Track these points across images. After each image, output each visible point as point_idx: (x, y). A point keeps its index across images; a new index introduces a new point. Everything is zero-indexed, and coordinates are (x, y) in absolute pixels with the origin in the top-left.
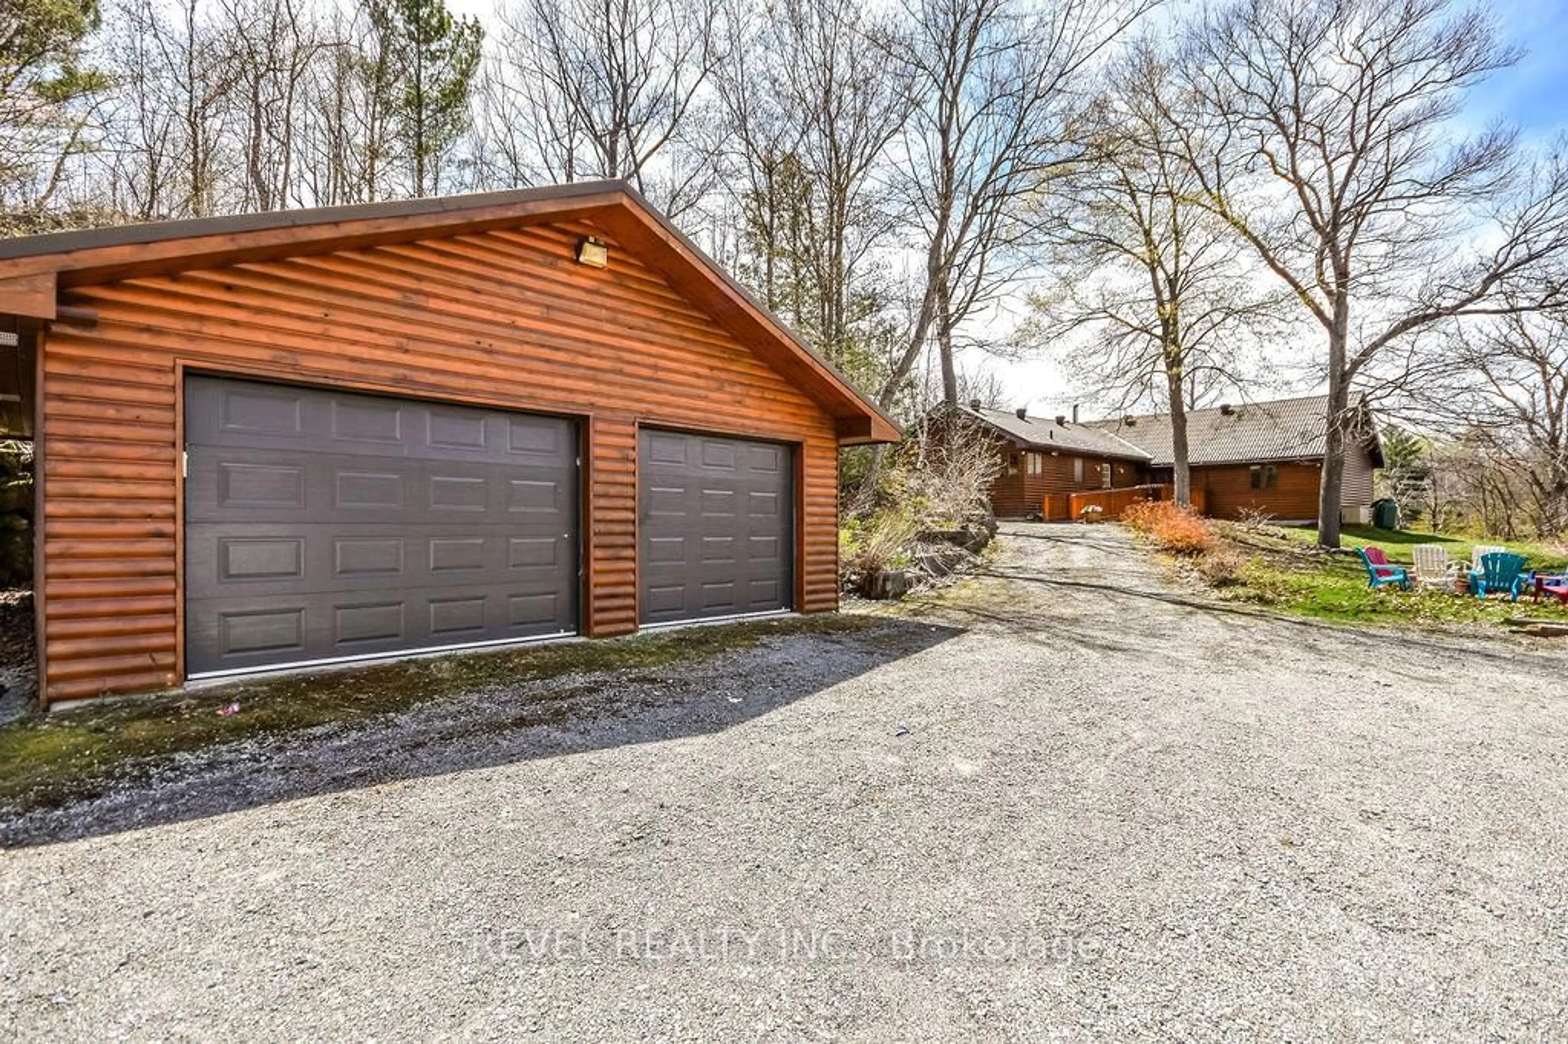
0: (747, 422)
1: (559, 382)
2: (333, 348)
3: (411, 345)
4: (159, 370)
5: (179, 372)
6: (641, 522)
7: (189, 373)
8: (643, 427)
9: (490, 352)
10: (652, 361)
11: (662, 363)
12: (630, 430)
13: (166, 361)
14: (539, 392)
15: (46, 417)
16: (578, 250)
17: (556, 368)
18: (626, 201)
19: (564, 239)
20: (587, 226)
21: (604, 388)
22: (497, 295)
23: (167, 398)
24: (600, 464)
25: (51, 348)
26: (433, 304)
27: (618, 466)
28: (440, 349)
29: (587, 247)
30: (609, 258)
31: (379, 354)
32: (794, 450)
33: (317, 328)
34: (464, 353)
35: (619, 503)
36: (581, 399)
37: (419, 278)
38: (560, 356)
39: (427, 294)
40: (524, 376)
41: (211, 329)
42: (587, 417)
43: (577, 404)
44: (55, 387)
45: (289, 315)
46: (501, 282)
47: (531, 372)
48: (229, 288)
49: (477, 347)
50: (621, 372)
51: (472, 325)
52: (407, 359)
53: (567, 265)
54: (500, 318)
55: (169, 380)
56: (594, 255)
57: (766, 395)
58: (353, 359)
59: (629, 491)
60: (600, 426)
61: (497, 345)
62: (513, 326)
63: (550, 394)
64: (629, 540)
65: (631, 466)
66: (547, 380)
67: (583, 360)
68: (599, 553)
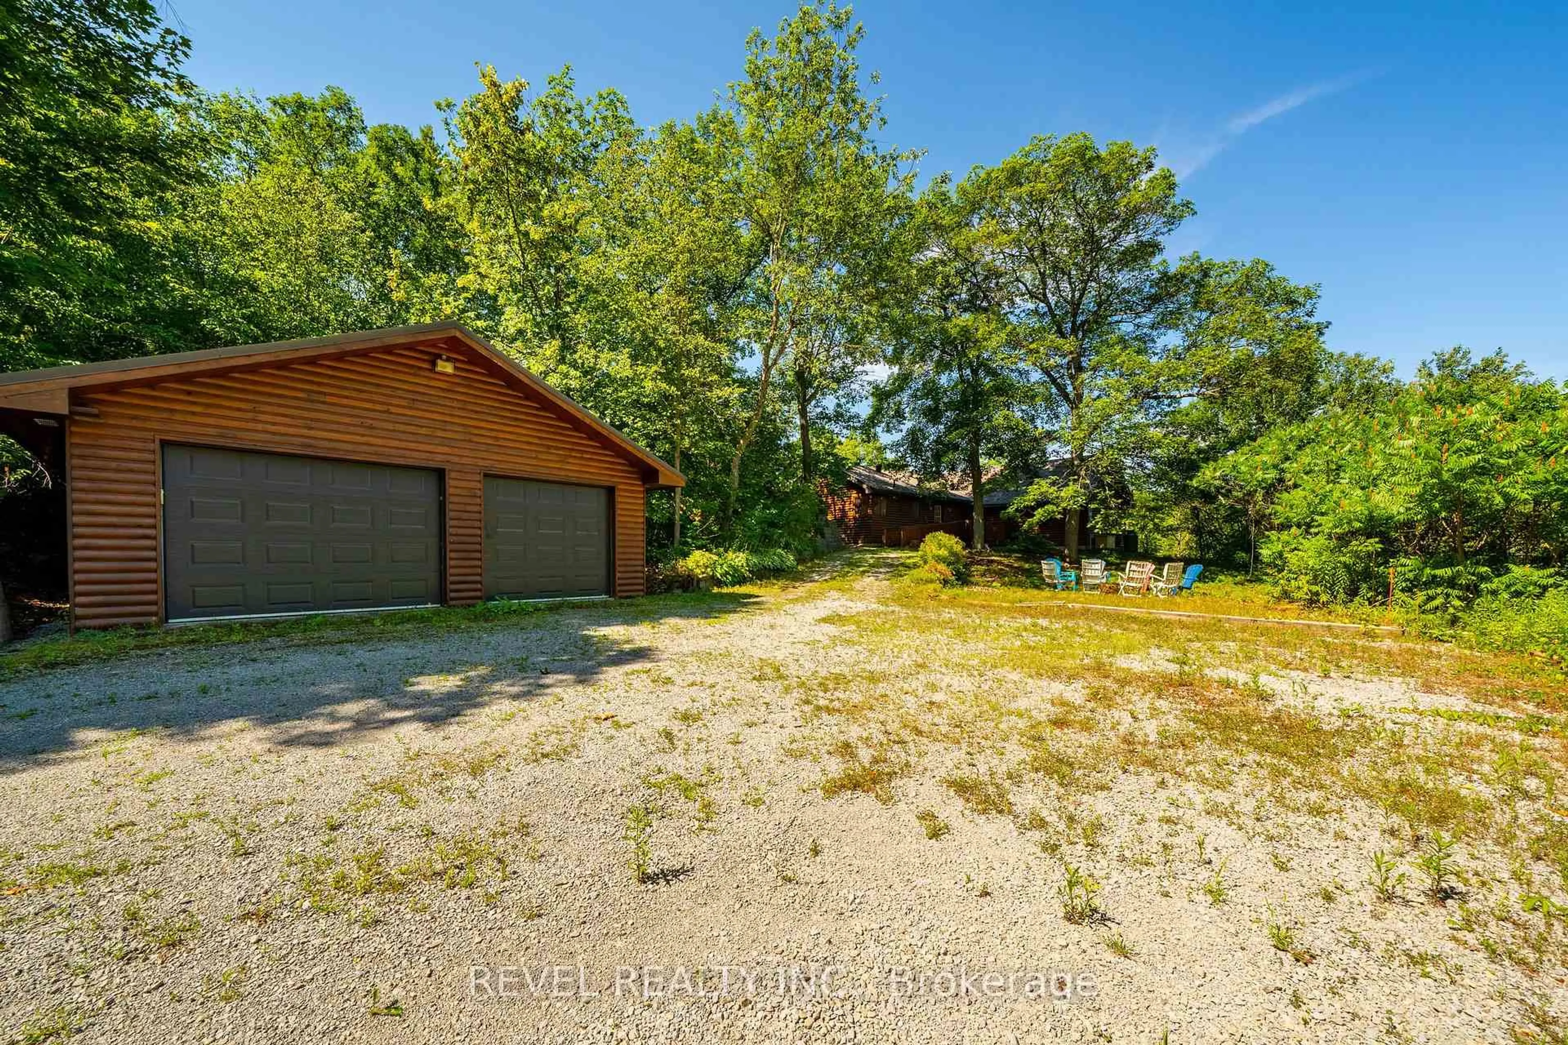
0: (571, 474)
1: (422, 447)
2: (260, 427)
3: (314, 424)
4: (145, 440)
5: (157, 442)
6: (488, 536)
7: (164, 443)
8: (486, 475)
9: (371, 427)
10: (494, 434)
11: (501, 435)
12: (477, 478)
13: (149, 435)
14: (408, 453)
15: (72, 468)
16: (434, 364)
17: (420, 439)
18: (458, 334)
19: (426, 358)
20: (442, 348)
21: (456, 451)
22: (376, 393)
23: (150, 457)
24: (452, 499)
25: (74, 429)
26: (328, 399)
27: (468, 500)
28: (335, 427)
29: (439, 362)
30: (456, 368)
31: (291, 431)
32: (611, 491)
33: (250, 415)
34: (352, 429)
35: (469, 523)
36: (439, 458)
37: (319, 384)
38: (423, 431)
39: (325, 394)
40: (396, 443)
41: (178, 417)
42: (444, 470)
43: (436, 462)
44: (77, 451)
45: (229, 408)
46: (378, 385)
47: (400, 440)
48: (189, 393)
49: (362, 425)
50: (470, 441)
51: (355, 412)
52: (312, 433)
53: (427, 374)
54: (378, 407)
55: (151, 446)
56: (446, 367)
57: (585, 456)
58: (274, 434)
59: (477, 516)
60: (453, 475)
61: (375, 424)
62: (388, 412)
63: (416, 454)
64: (478, 547)
65: (478, 501)
66: (412, 446)
67: (440, 433)
68: (453, 555)
